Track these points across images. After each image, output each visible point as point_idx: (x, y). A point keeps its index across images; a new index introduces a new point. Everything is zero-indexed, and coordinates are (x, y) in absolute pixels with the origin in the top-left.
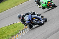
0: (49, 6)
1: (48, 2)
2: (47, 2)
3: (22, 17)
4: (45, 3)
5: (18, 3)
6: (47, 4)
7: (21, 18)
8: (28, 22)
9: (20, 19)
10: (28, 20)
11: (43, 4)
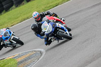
5: (6, 25)
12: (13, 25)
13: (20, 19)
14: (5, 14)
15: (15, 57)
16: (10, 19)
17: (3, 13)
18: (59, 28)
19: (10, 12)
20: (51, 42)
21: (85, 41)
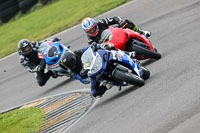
13: (51, 28)
14: (22, 19)
16: (32, 28)
17: (17, 17)
18: (117, 61)
19: (32, 14)
20: (106, 89)
21: (181, 74)
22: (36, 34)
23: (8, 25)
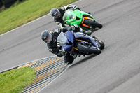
0: (84, 25)
1: (84, 16)
2: (81, 17)
3: (51, 37)
4: (78, 19)
5: (20, 21)
6: (81, 20)
7: (50, 40)
8: (67, 47)
9: (46, 42)
10: (67, 44)
11: (72, 20)
12: (30, 21)
13: (40, 12)
14: (19, 5)
15: (32, 66)
16: (26, 12)
17: (16, 4)
21: (130, 43)
22: (29, 16)
23: (9, 9)
